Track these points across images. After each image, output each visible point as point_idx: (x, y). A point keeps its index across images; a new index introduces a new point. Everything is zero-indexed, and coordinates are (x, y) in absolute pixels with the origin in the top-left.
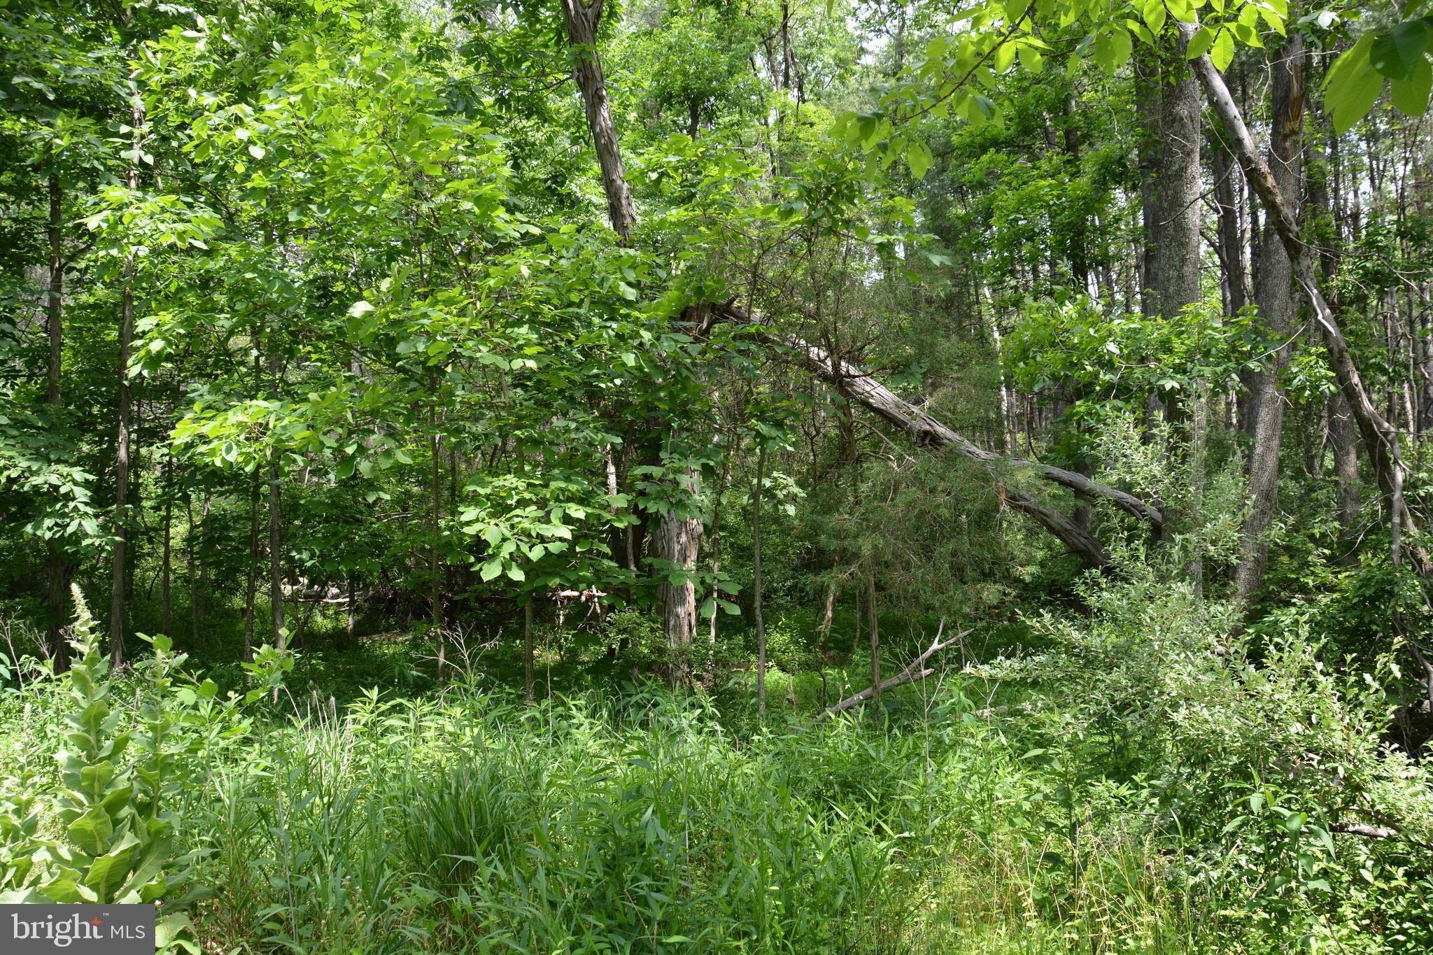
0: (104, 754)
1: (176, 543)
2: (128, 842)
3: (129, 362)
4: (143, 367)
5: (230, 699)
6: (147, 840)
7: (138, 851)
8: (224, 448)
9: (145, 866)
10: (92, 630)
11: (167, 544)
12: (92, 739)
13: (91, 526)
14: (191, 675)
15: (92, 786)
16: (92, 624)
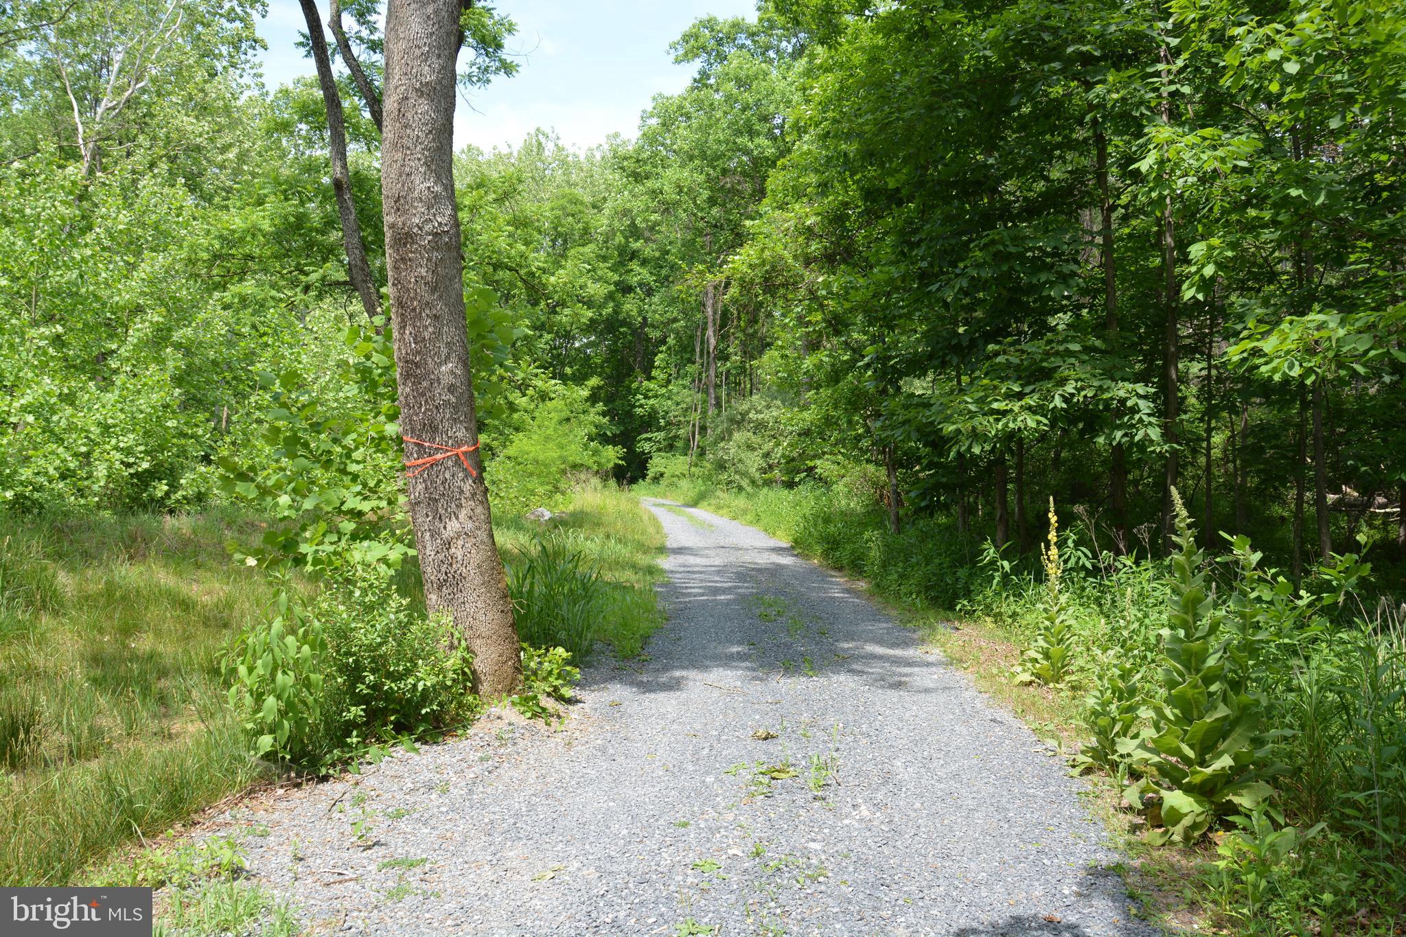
0: (1198, 635)
1: (1216, 453)
2: (1222, 711)
3: (1185, 287)
4: (1198, 291)
5: (1301, 598)
6: (1237, 713)
7: (1227, 722)
8: (1286, 365)
9: (1234, 735)
10: (1189, 526)
11: (1208, 455)
12: (1190, 619)
13: (1155, 433)
14: (1265, 572)
15: (1189, 660)
16: (1189, 521)
